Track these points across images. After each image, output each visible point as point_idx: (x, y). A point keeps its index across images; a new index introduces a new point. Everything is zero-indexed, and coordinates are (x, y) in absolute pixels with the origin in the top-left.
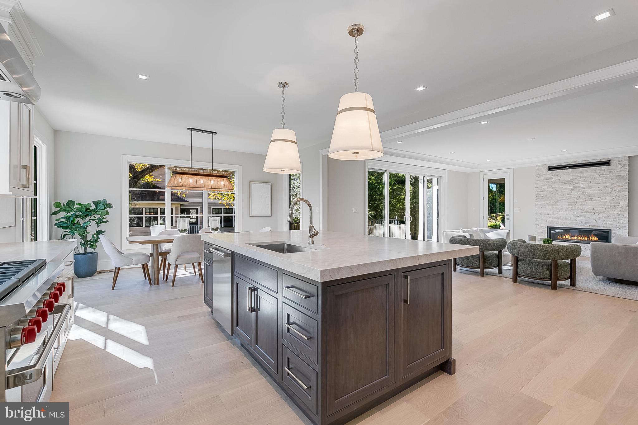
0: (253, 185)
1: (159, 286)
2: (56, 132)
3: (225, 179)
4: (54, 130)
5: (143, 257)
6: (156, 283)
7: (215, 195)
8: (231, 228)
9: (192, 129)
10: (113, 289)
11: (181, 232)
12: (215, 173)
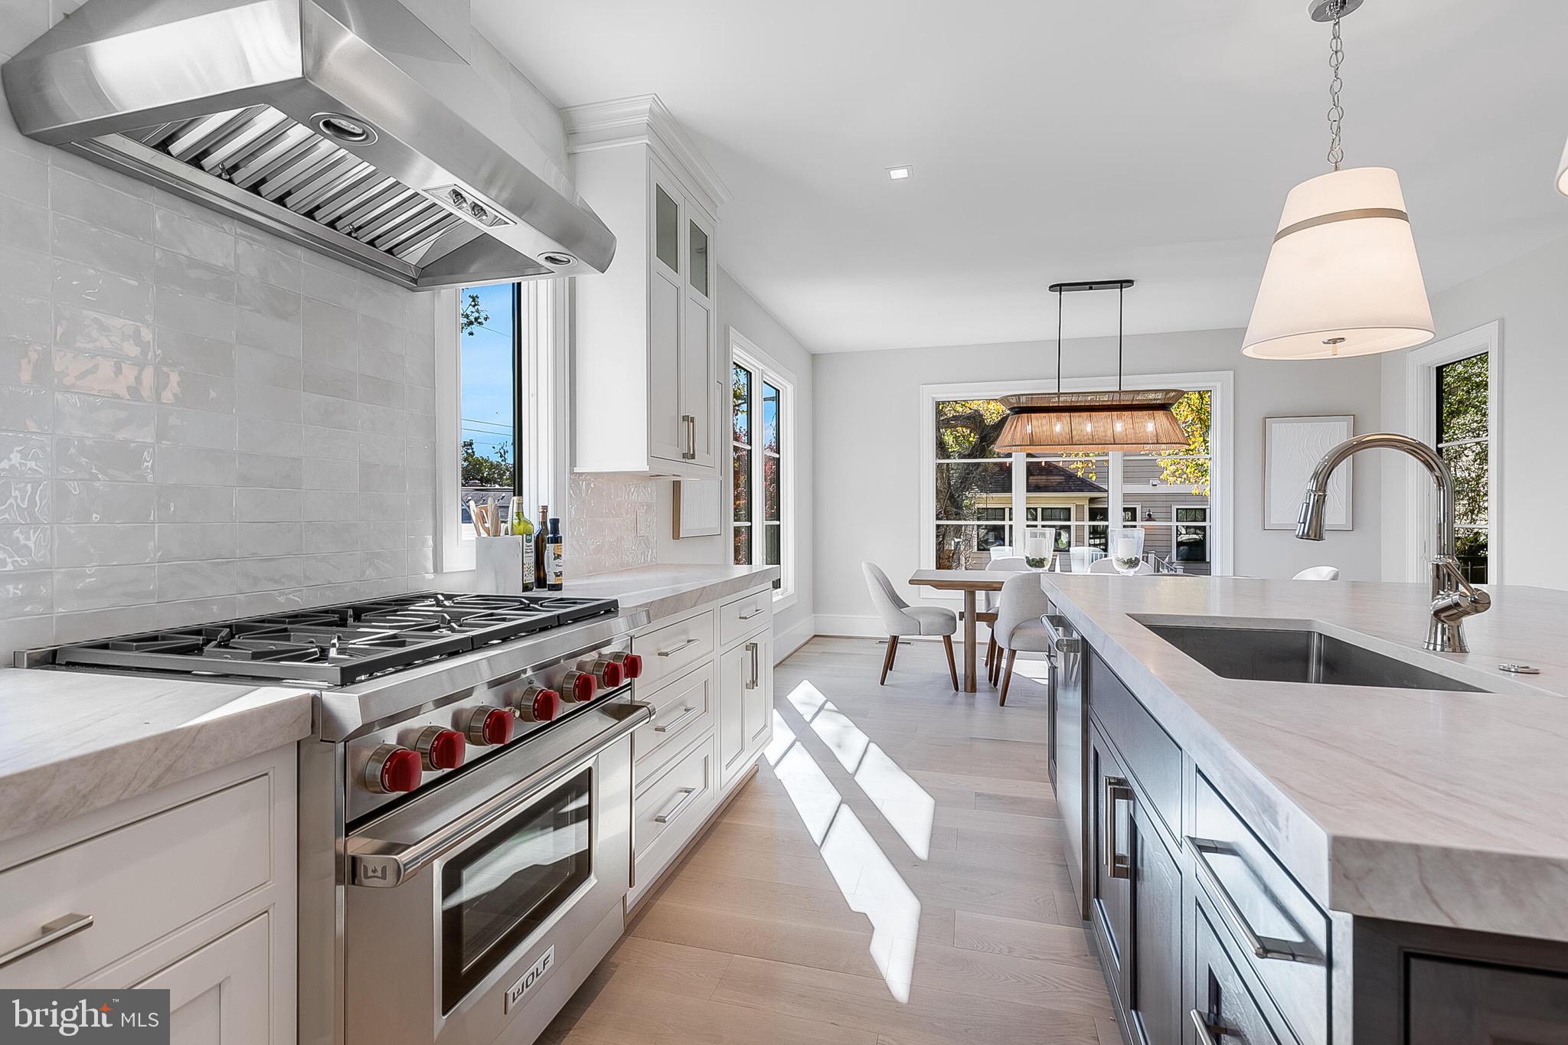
0: (1277, 428)
1: (974, 696)
2: (815, 358)
3: (1160, 414)
4: (813, 355)
5: (941, 620)
6: (969, 688)
7: (1180, 471)
8: (1202, 566)
9: (1059, 287)
10: (882, 683)
11: (1030, 565)
12: (1126, 400)
